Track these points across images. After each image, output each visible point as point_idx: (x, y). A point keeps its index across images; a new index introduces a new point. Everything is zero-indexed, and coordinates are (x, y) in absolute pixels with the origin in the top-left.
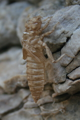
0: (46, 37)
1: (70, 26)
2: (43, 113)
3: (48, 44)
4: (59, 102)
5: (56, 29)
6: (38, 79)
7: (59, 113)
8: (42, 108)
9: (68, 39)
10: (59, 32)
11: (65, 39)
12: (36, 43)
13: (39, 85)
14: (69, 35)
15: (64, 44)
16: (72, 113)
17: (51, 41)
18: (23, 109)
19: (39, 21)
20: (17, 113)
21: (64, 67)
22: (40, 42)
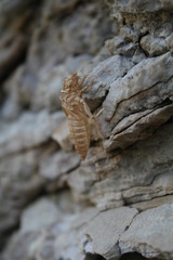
0: (83, 92)
1: (109, 78)
2: (98, 170)
3: (86, 100)
4: (113, 157)
5: (93, 83)
6: (81, 137)
7: (113, 169)
8: (97, 165)
9: (107, 92)
10: (96, 86)
11: (103, 93)
12: (73, 100)
13: (82, 142)
14: (107, 88)
15: (104, 98)
16: (125, 168)
17: (88, 97)
18: (81, 168)
19: (76, 78)
20: (77, 171)
21: (108, 121)
22: (77, 98)
